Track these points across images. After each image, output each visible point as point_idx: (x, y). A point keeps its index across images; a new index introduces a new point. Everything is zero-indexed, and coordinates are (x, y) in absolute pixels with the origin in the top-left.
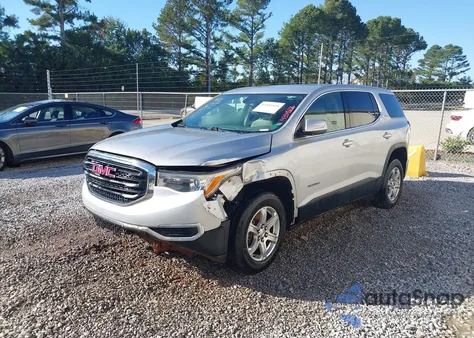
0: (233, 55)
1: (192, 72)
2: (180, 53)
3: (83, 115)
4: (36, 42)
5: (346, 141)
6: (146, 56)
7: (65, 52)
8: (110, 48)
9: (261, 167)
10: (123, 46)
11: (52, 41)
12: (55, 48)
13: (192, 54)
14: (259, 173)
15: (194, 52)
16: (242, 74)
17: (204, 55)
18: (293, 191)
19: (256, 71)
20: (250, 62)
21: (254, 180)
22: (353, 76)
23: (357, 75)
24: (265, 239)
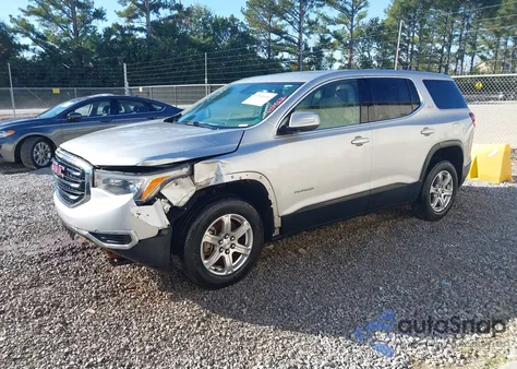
0: (329, 39)
1: (282, 60)
2: (269, 40)
3: (135, 109)
4: (123, 35)
5: (359, 137)
6: (233, 45)
7: (151, 44)
8: (196, 38)
9: (219, 169)
10: (209, 35)
11: (138, 33)
12: (141, 40)
13: (283, 41)
14: (218, 175)
15: (286, 38)
16: (340, 61)
17: (297, 41)
18: (271, 197)
19: (356, 57)
20: (349, 47)
21: (212, 183)
22: (477, 59)
23: (483, 58)
24: (232, 251)
